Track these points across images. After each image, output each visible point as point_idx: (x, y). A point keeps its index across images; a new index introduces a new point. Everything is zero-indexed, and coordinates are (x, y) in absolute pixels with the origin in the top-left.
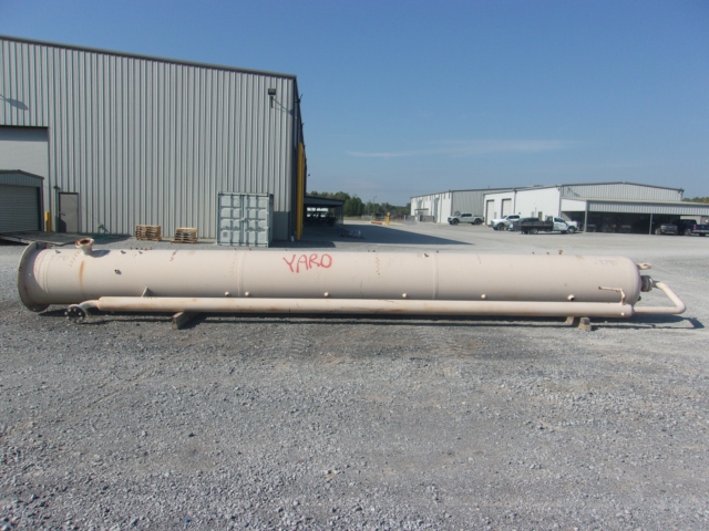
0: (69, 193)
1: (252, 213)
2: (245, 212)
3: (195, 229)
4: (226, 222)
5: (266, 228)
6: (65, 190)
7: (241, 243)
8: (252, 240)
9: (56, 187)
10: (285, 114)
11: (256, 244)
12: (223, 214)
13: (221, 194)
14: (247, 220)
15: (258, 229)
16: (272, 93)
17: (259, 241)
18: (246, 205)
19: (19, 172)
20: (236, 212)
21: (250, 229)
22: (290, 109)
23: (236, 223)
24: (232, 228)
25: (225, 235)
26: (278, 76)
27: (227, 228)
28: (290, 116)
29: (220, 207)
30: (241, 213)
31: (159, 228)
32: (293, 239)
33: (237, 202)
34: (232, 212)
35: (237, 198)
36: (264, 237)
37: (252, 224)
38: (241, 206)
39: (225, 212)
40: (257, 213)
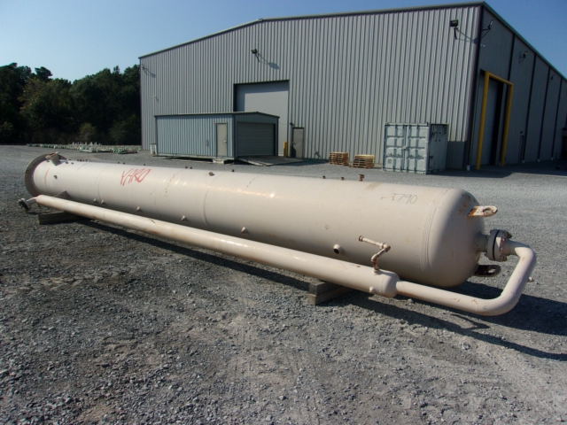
0: (298, 128)
1: (413, 142)
2: (407, 140)
3: (373, 156)
4: (390, 150)
5: (425, 156)
6: (296, 126)
7: (402, 169)
8: (412, 167)
9: (291, 124)
10: (468, 44)
11: (415, 170)
12: (388, 143)
13: (387, 125)
14: (408, 149)
15: (418, 157)
16: (454, 24)
17: (418, 169)
18: (407, 135)
19: (257, 113)
20: (399, 141)
21: (410, 157)
22: (474, 38)
23: (399, 151)
24: (395, 156)
25: (389, 161)
26: (458, 6)
27: (391, 155)
28: (473, 45)
29: (386, 137)
30: (404, 142)
31: (347, 154)
32: (468, 168)
33: (400, 132)
34: (396, 140)
35: (400, 128)
36: (422, 165)
37: (413, 152)
38: (404, 136)
39: (390, 141)
40: (417, 142)
